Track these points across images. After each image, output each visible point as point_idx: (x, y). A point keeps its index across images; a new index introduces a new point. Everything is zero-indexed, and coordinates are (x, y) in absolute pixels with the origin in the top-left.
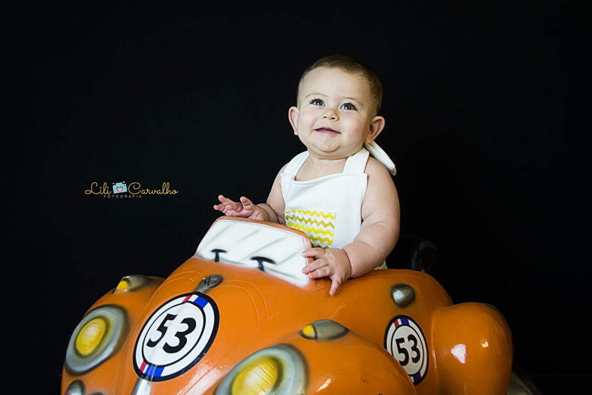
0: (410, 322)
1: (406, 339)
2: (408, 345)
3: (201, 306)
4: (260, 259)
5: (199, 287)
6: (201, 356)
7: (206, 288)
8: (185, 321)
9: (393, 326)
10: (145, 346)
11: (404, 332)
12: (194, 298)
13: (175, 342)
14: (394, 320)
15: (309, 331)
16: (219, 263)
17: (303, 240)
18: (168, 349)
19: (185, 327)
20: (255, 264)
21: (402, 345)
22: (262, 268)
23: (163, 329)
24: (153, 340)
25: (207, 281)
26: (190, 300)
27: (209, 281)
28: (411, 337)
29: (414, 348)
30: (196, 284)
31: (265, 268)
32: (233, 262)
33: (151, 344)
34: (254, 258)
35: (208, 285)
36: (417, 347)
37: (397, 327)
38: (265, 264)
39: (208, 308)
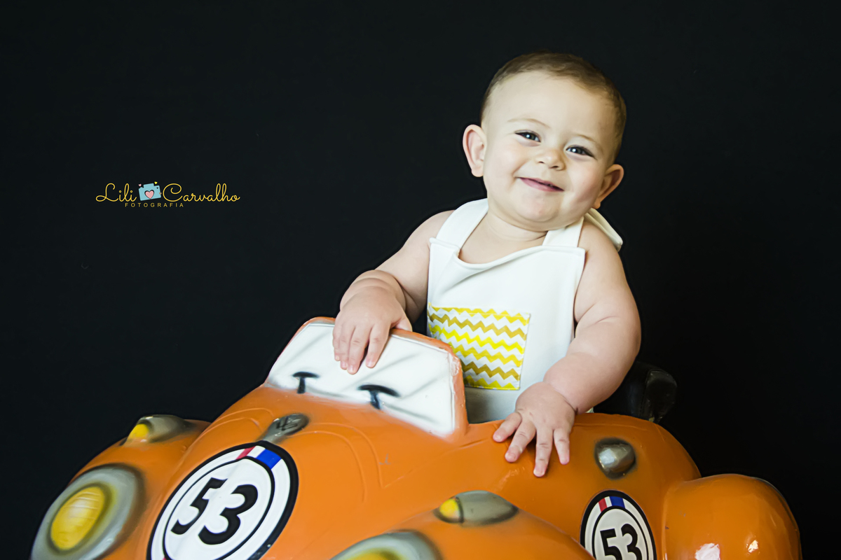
0: (627, 504)
1: (618, 532)
2: (621, 541)
3: (270, 465)
4: (374, 389)
5: (267, 433)
6: (263, 549)
7: (279, 434)
8: (240, 490)
9: (597, 509)
10: (169, 532)
11: (615, 519)
12: (257, 451)
13: (220, 525)
14: (599, 498)
15: (450, 509)
16: (304, 394)
17: (448, 358)
18: (208, 537)
19: (240, 500)
20: (366, 397)
21: (611, 542)
22: (376, 404)
23: (200, 503)
24: (183, 522)
25: (282, 425)
26: (249, 455)
27: (285, 424)
28: (627, 529)
29: (632, 548)
30: (263, 429)
31: (381, 405)
32: (328, 394)
33: (180, 529)
34: (364, 388)
35: (283, 430)
36: (637, 546)
37: (604, 510)
38: (382, 397)
39: (281, 469)
